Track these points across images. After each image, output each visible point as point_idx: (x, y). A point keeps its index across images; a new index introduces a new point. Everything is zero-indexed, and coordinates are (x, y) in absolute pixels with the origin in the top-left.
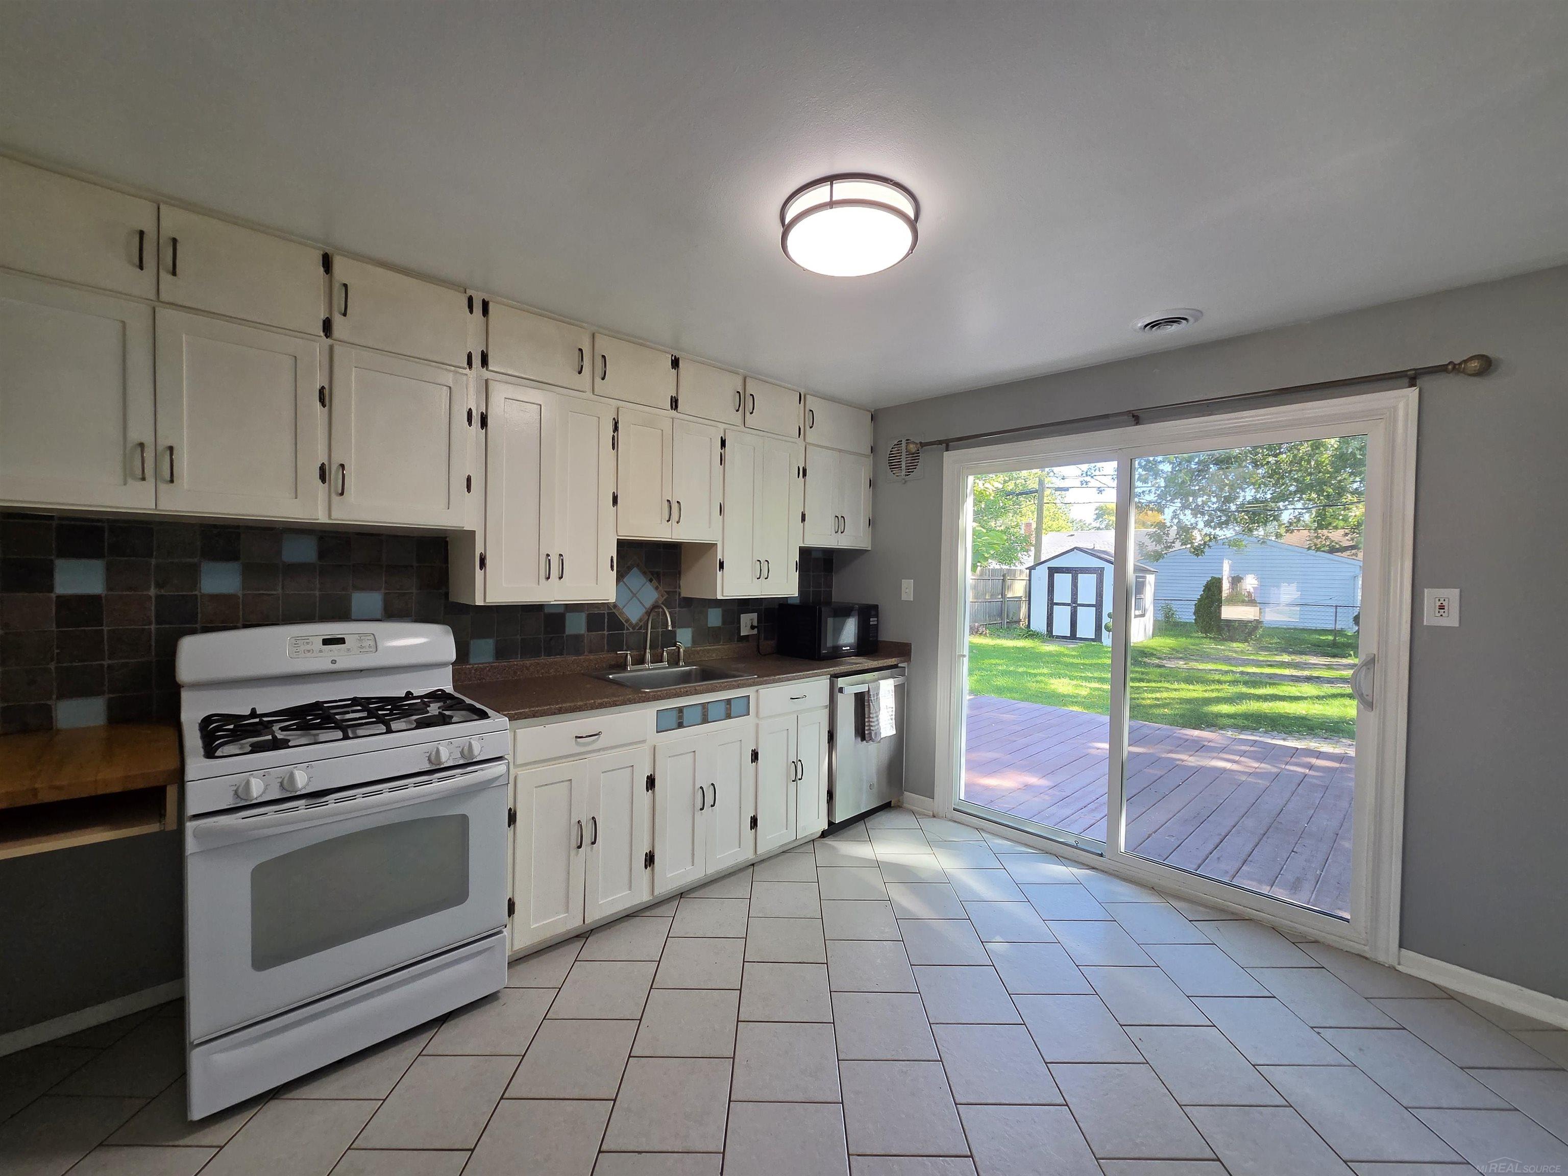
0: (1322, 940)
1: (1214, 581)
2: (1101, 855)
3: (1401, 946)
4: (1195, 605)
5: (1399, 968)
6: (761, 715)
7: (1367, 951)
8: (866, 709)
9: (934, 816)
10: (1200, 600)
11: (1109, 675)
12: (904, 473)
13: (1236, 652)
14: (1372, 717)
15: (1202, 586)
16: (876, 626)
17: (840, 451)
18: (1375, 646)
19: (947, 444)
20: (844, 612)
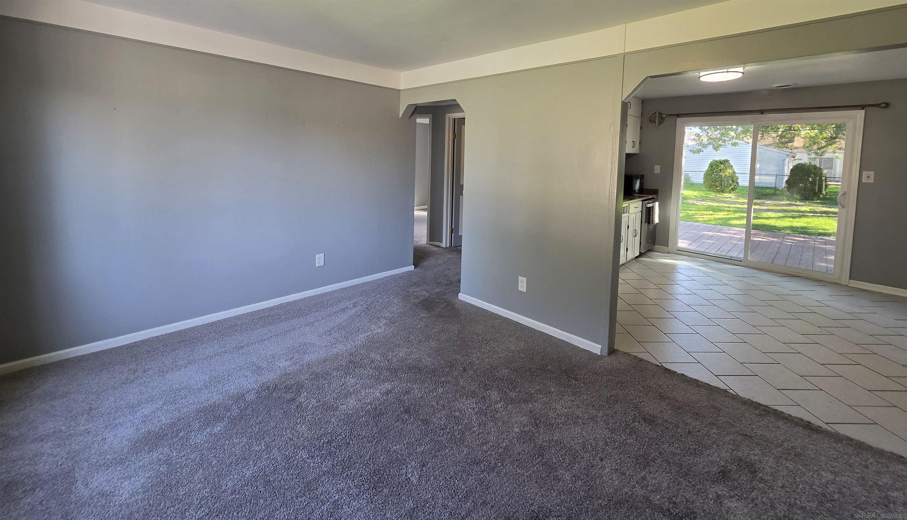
0: (823, 280)
1: (715, 162)
2: (741, 261)
3: (850, 279)
4: (704, 174)
5: (849, 285)
6: (630, 212)
7: (839, 282)
8: (651, 213)
9: (668, 253)
10: (707, 172)
11: (746, 201)
12: (657, 125)
13: (727, 198)
14: (844, 211)
15: (708, 164)
16: (643, 183)
17: (634, 116)
18: (846, 189)
19: (678, 116)
20: (637, 177)
